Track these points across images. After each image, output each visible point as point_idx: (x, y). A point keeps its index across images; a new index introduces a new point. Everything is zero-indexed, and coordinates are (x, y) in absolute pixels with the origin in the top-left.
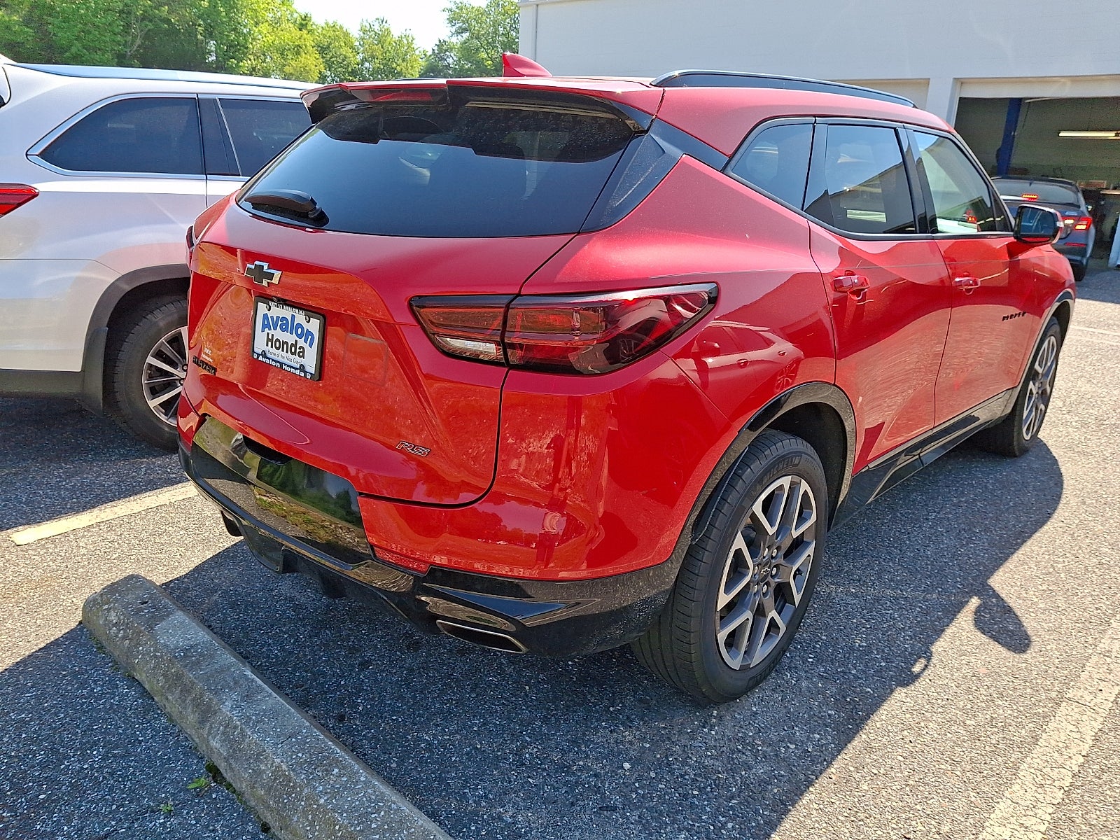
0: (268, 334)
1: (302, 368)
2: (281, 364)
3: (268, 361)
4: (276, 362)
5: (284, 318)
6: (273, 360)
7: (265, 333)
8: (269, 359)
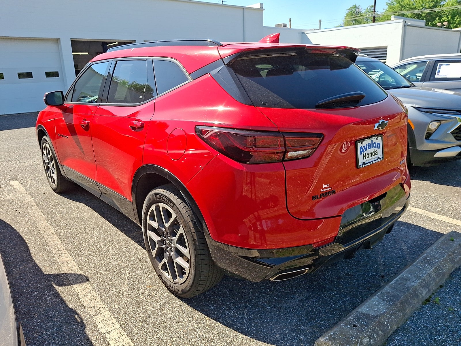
0: (363, 154)
1: (379, 158)
2: (372, 162)
3: (367, 165)
4: (370, 162)
5: (369, 144)
6: (369, 163)
7: (362, 154)
8: (367, 163)
